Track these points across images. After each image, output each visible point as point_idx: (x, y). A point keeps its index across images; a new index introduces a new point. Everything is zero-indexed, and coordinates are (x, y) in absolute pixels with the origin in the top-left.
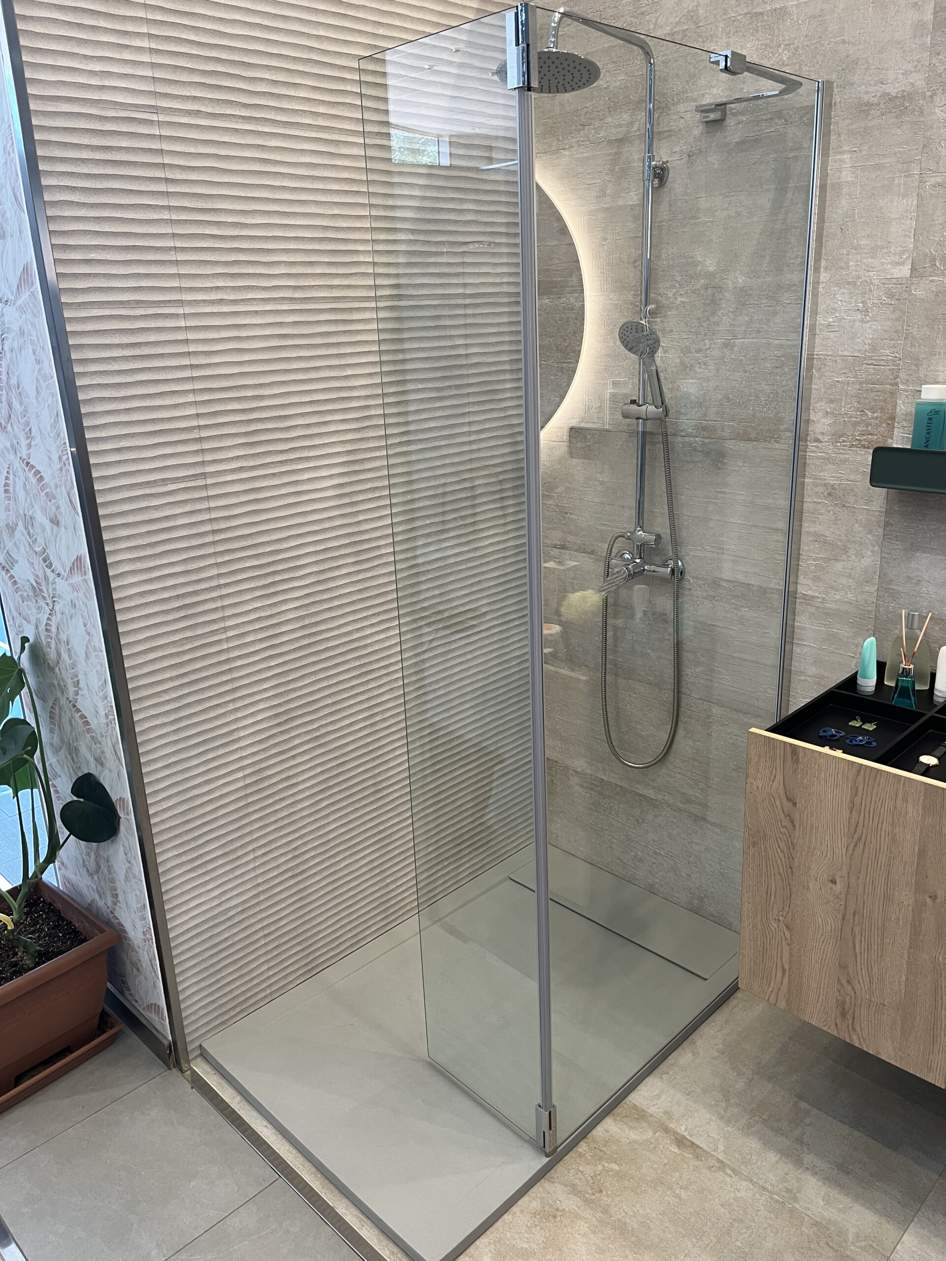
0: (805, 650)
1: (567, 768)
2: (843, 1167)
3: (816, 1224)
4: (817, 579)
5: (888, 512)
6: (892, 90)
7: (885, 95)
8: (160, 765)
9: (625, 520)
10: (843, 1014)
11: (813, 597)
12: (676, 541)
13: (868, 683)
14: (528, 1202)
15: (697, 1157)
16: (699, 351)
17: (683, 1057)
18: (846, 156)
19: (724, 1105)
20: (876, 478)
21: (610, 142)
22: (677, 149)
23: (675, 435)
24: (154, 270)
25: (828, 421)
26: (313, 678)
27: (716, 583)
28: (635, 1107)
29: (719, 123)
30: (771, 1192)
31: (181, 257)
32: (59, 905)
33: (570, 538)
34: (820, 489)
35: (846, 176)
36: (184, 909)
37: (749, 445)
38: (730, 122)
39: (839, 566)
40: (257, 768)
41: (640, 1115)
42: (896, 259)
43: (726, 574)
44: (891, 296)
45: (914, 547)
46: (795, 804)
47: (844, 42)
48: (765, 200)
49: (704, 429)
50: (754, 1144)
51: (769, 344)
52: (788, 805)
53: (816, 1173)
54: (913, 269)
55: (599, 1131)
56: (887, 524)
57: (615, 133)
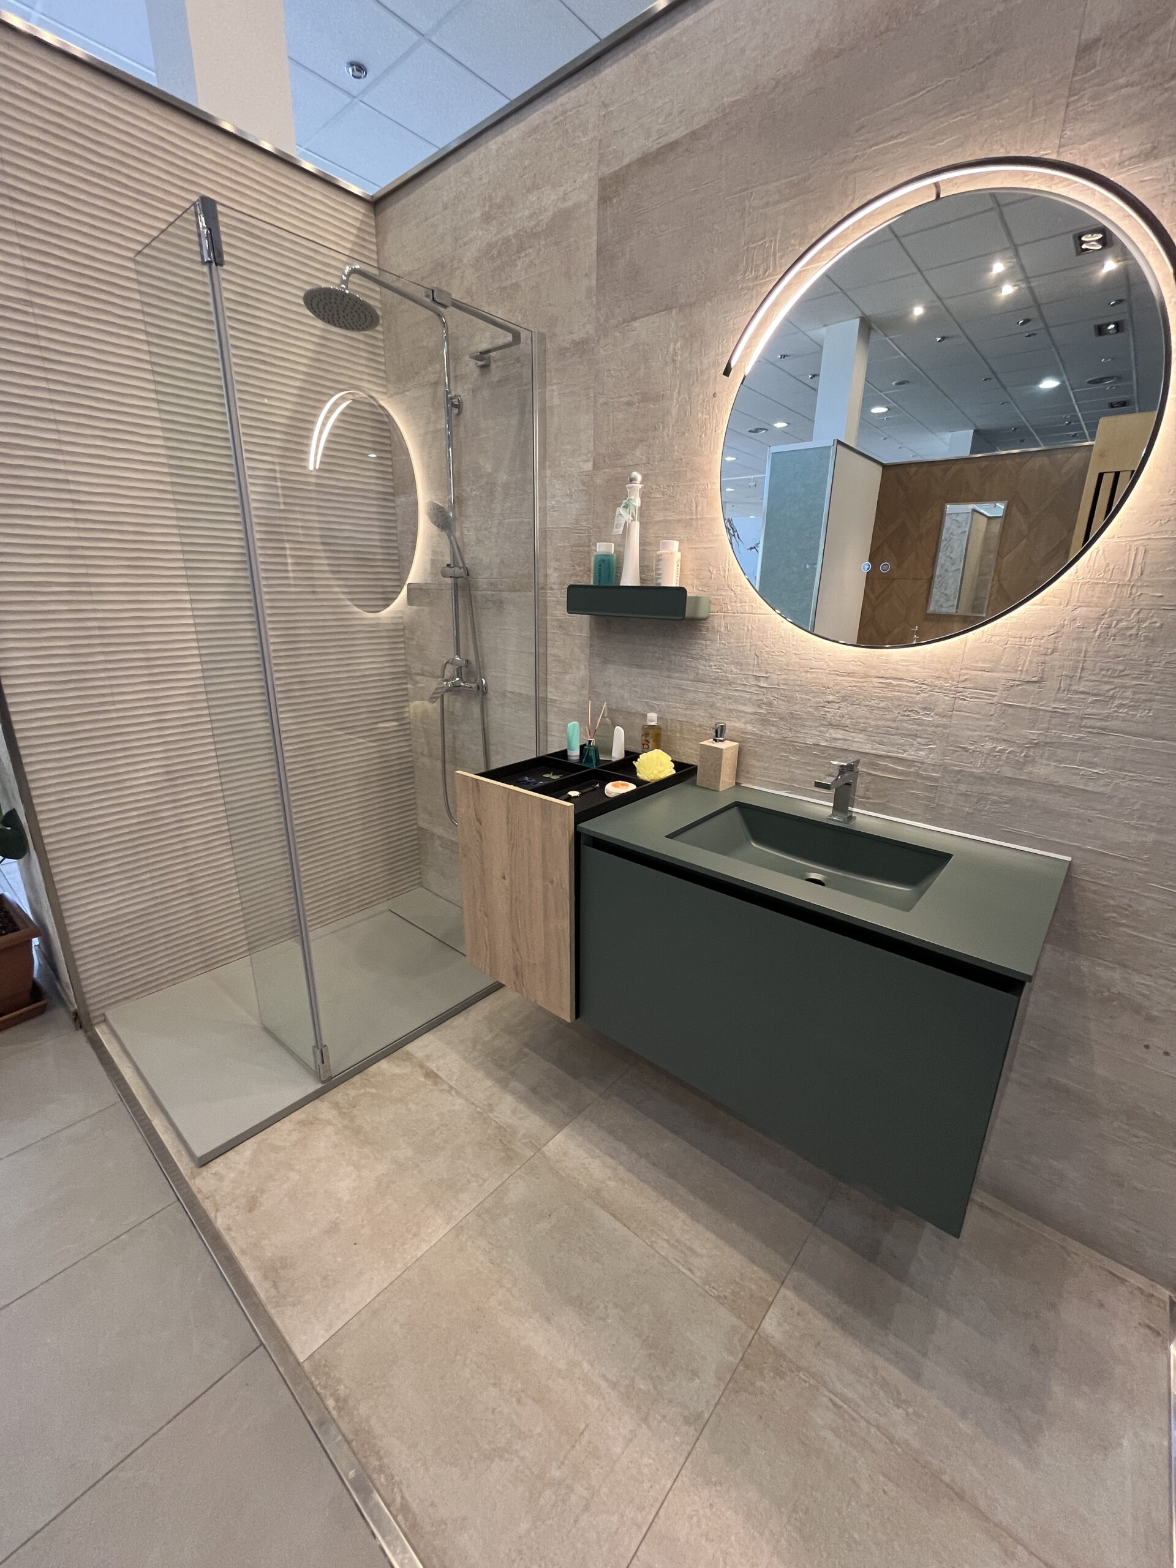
0: (554, 738)
1: (432, 834)
2: (534, 1090)
3: (500, 1127)
4: (556, 687)
5: (591, 637)
6: (576, 337)
7: (573, 342)
9: (451, 654)
10: (517, 974)
11: (556, 700)
12: (481, 666)
13: (575, 754)
15: (435, 1084)
16: (486, 529)
17: (458, 1021)
18: (555, 387)
19: (470, 1050)
20: (572, 608)
21: (431, 384)
22: (466, 387)
23: (477, 590)
25: (556, 575)
27: (504, 694)
28: (408, 1053)
29: (485, 368)
30: (477, 1107)
31: (59, 417)
33: (426, 668)
34: (555, 623)
35: (556, 401)
37: (516, 594)
38: (493, 366)
39: (568, 677)
41: (409, 1057)
42: (585, 457)
43: (509, 689)
44: (584, 484)
45: (606, 661)
46: (481, 823)
47: (550, 305)
48: (514, 421)
49: (491, 584)
50: (480, 1075)
51: (522, 522)
52: (477, 824)
53: (514, 1094)
54: (594, 465)
55: (373, 1069)
56: (591, 645)
57: (433, 378)
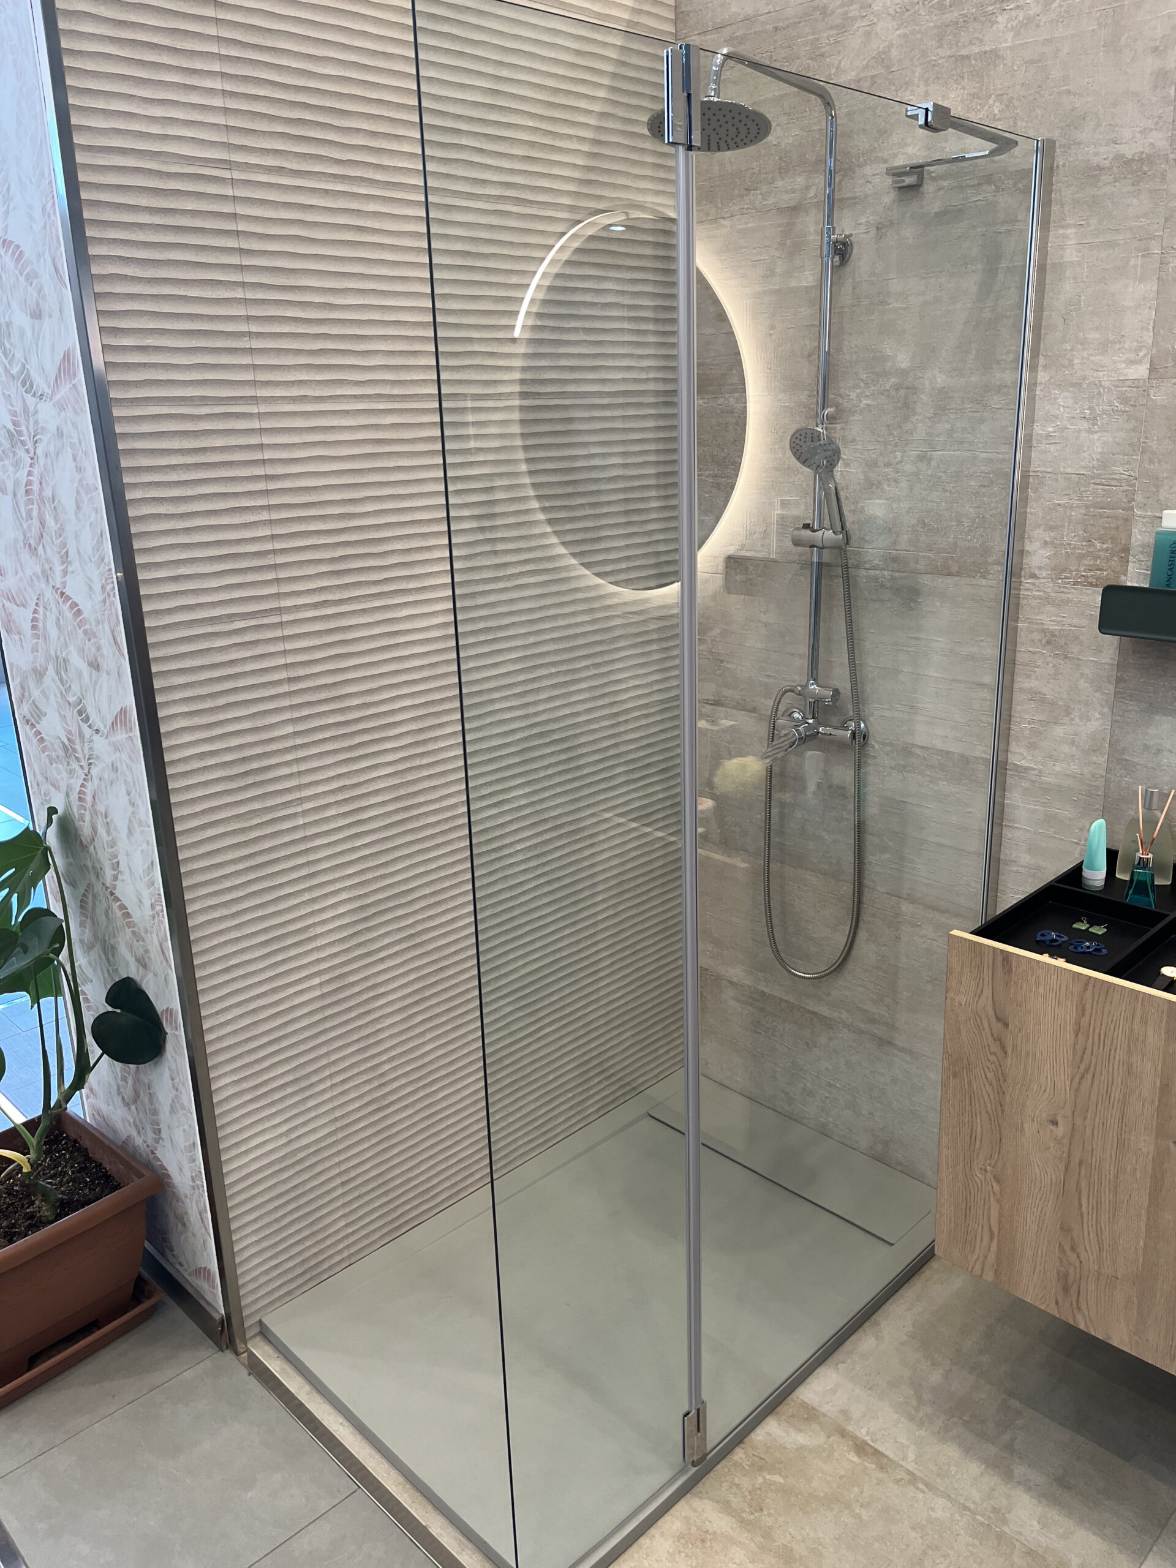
0: (1017, 834)
1: (718, 978)
3: (1030, 1553)
4: (1032, 746)
5: (1121, 666)
6: (1128, 151)
7: (1119, 157)
8: (218, 968)
9: (796, 671)
10: (1066, 1289)
11: (1027, 768)
12: (858, 698)
13: (1096, 875)
14: (672, 1523)
15: (881, 1468)
16: (887, 465)
17: (865, 1342)
18: (1069, 231)
20: (1106, 624)
21: (781, 211)
22: (863, 220)
23: (857, 567)
24: (224, 359)
25: (1047, 552)
26: (408, 863)
27: (907, 751)
28: (804, 1405)
29: (914, 189)
30: (974, 1513)
31: (257, 344)
32: (86, 1143)
33: (727, 692)
34: (1036, 636)
35: (1071, 255)
36: (243, 1148)
37: (950, 581)
38: (929, 187)
39: (1059, 731)
40: (337, 973)
41: (811, 1415)
42: (1132, 356)
43: (921, 739)
44: (1124, 400)
45: (1153, 709)
46: (1006, 1025)
47: (1069, 92)
48: (971, 283)
49: (894, 560)
50: (952, 1452)
51: (975, 458)
52: (997, 1027)
53: (1030, 1489)
54: (1152, 369)
55: (759, 1435)
56: (1119, 680)
57: (787, 200)
